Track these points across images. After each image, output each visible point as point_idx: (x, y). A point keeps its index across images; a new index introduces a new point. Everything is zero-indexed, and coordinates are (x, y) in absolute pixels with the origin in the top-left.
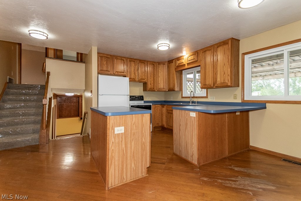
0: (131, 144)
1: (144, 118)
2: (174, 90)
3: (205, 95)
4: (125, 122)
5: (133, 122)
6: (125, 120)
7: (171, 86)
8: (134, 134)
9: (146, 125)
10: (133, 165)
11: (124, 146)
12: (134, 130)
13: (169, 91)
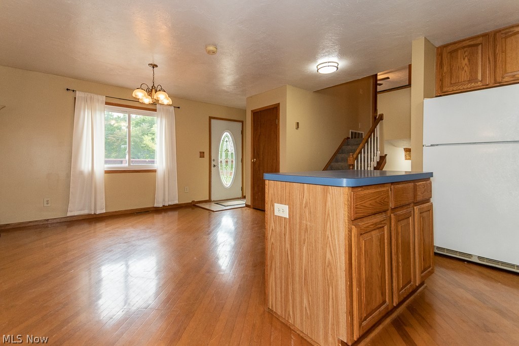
0: (301, 250)
1: (329, 199)
4: (289, 196)
5: (304, 202)
6: (289, 193)
8: (306, 229)
9: (335, 217)
10: (305, 301)
11: (288, 246)
12: (306, 220)
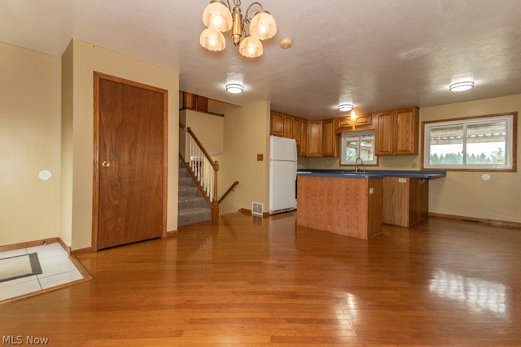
2: (333, 156)
3: (375, 163)
7: (329, 151)
13: (323, 157)
